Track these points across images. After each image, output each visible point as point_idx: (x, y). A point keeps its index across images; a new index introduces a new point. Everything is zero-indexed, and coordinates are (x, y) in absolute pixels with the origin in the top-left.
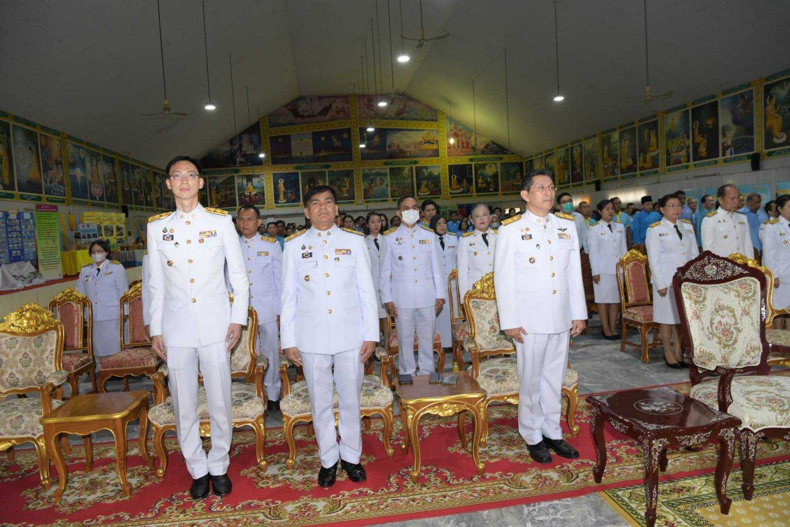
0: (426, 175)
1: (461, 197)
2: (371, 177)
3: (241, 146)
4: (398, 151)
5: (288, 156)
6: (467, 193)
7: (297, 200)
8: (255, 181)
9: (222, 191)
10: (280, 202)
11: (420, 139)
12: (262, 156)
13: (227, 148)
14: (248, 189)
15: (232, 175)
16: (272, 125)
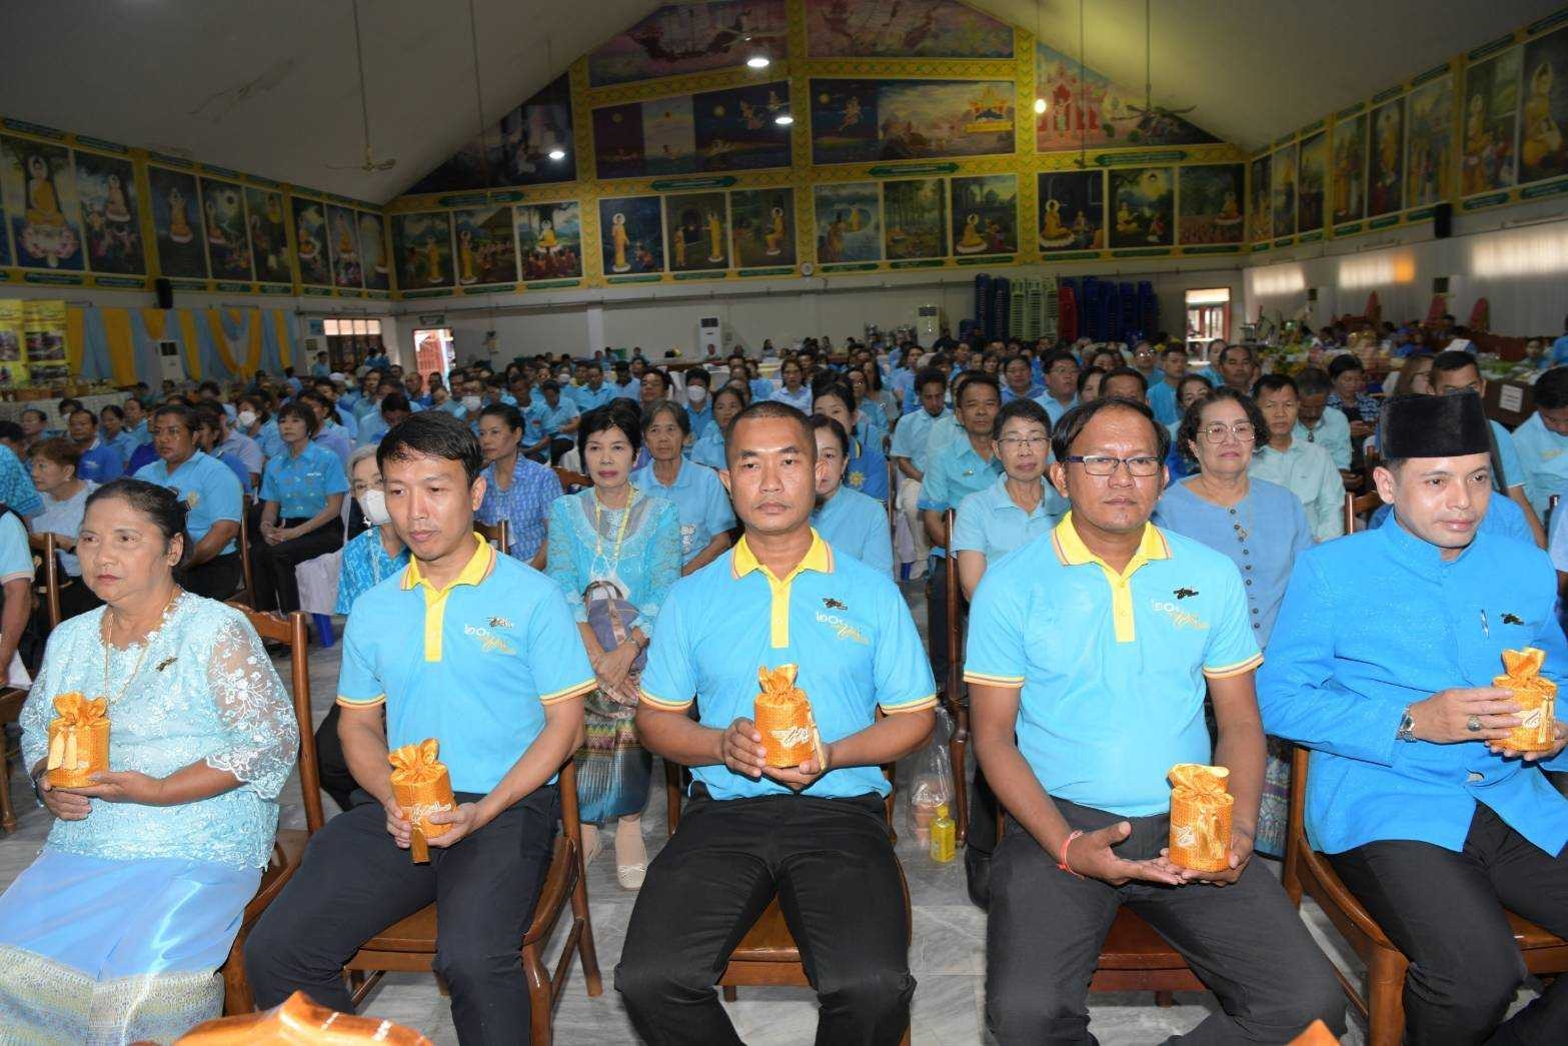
0: (978, 199)
1: (1071, 257)
2: (838, 207)
3: (526, 136)
4: (906, 139)
5: (635, 156)
6: (1087, 248)
7: (655, 265)
8: (559, 218)
9: (485, 245)
10: (616, 269)
11: (966, 107)
12: (556, 155)
13: (495, 140)
14: (543, 240)
15: (507, 205)
16: (598, 80)
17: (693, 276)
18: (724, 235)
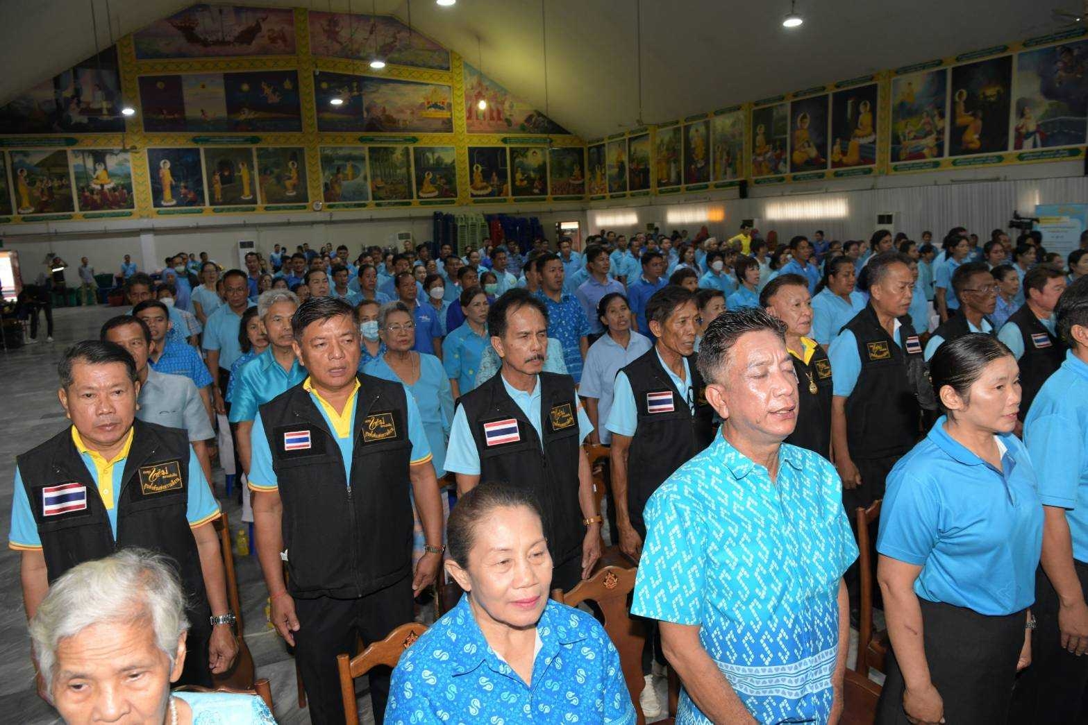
0: (431, 162)
1: (489, 201)
2: (340, 163)
3: (78, 93)
4: (383, 118)
5: (177, 116)
6: (499, 195)
7: (197, 200)
8: (112, 162)
9: (42, 181)
10: (163, 203)
11: (422, 101)
12: (128, 112)
13: (50, 94)
14: (97, 178)
15: (62, 148)
16: (142, 55)
17: (229, 210)
18: (252, 184)
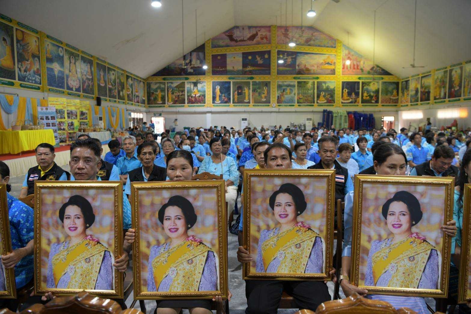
0: (324, 88)
1: (350, 106)
2: (284, 88)
3: (191, 61)
4: (304, 69)
5: (224, 69)
6: (355, 103)
7: (228, 101)
8: (199, 86)
9: (176, 93)
10: (216, 102)
11: (322, 61)
12: (205, 67)
13: (181, 62)
14: (194, 92)
15: (184, 81)
16: (214, 46)
17: (239, 106)
18: (249, 95)
